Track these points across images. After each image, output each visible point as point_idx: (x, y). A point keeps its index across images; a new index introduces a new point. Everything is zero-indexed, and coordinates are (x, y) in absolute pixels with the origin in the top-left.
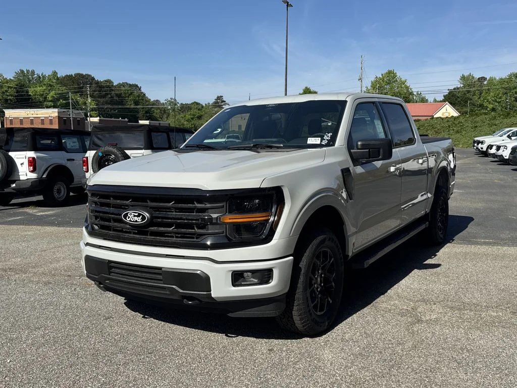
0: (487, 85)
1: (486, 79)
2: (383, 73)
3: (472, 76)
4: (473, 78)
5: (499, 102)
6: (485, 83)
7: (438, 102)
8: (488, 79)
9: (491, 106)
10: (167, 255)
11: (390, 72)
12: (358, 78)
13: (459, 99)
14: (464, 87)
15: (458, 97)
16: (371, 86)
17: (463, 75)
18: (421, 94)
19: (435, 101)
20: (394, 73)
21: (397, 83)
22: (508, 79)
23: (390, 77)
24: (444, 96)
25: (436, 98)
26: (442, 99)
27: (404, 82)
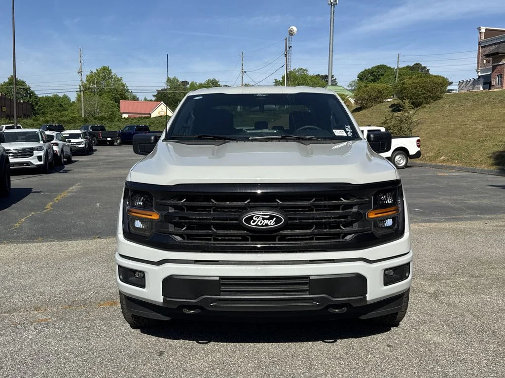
1: (188, 83)
2: (98, 69)
3: (177, 80)
4: (178, 81)
6: (188, 86)
8: (190, 83)
10: (310, 261)
11: (104, 69)
12: (78, 70)
13: (170, 100)
14: (171, 88)
16: (87, 81)
18: (132, 92)
19: (146, 100)
20: (108, 70)
21: (113, 80)
22: (207, 84)
23: (105, 73)
24: (154, 96)
25: (146, 97)
26: (154, 99)
27: (119, 80)
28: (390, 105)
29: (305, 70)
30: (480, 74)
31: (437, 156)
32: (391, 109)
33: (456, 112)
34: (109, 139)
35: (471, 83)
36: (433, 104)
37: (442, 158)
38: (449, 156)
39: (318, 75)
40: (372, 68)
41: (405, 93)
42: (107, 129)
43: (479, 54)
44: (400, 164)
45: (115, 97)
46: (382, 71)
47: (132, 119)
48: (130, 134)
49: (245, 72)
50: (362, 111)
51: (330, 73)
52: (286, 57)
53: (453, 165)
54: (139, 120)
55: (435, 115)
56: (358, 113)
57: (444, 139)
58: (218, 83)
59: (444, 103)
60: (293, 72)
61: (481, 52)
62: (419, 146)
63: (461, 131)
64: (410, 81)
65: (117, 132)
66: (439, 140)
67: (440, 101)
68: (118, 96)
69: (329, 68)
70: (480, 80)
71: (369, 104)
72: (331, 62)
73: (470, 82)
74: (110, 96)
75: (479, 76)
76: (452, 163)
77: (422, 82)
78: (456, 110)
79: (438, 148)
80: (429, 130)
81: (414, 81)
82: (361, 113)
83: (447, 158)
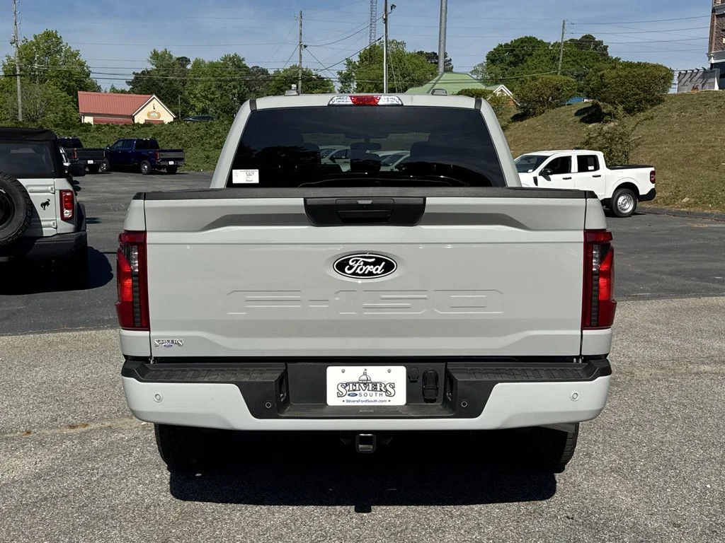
0: (193, 71)
1: (189, 60)
2: (37, 34)
3: (169, 55)
4: (171, 57)
5: (212, 100)
6: (189, 67)
7: (118, 93)
8: (192, 61)
9: (200, 105)
11: (48, 35)
13: (164, 92)
14: (158, 70)
15: (162, 88)
17: (154, 51)
19: (114, 90)
20: (56, 37)
21: (63, 54)
22: (223, 64)
23: (50, 43)
24: (129, 83)
25: (115, 86)
26: (128, 88)
27: (75, 55)
28: (575, 111)
29: (399, 43)
30: (713, 61)
31: (676, 196)
32: (578, 118)
33: (692, 126)
34: (91, 162)
35: (698, 75)
36: (650, 111)
37: (685, 200)
38: (697, 197)
39: (421, 53)
40: (512, 41)
41: (604, 93)
42: (86, 145)
43: (712, 26)
44: (625, 210)
45: (69, 86)
46: (528, 48)
47: (121, 128)
48: (124, 153)
49: (305, 46)
50: (527, 121)
51: (442, 50)
52: (386, 23)
53: (706, 211)
54: (134, 130)
55: (657, 131)
56: (520, 123)
57: (682, 170)
58: (244, 62)
59: (669, 110)
60: (379, 47)
61: (715, 24)
62: (653, 182)
63: (707, 157)
64: (614, 73)
65: (103, 150)
66: (674, 170)
67: (660, 106)
68: (73, 83)
69: (440, 41)
70: (714, 72)
71: (539, 108)
72: (443, 30)
73: (697, 73)
74: (59, 84)
75: (712, 64)
76: (704, 209)
77: (633, 76)
78: (691, 122)
79: (675, 184)
80: (653, 154)
81: (620, 73)
82: (526, 123)
83: (693, 200)
